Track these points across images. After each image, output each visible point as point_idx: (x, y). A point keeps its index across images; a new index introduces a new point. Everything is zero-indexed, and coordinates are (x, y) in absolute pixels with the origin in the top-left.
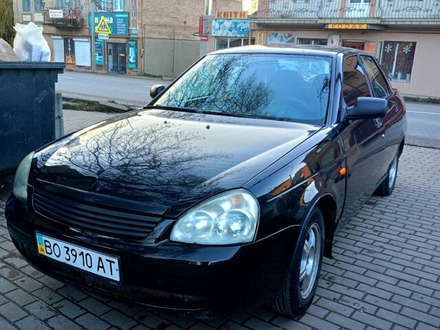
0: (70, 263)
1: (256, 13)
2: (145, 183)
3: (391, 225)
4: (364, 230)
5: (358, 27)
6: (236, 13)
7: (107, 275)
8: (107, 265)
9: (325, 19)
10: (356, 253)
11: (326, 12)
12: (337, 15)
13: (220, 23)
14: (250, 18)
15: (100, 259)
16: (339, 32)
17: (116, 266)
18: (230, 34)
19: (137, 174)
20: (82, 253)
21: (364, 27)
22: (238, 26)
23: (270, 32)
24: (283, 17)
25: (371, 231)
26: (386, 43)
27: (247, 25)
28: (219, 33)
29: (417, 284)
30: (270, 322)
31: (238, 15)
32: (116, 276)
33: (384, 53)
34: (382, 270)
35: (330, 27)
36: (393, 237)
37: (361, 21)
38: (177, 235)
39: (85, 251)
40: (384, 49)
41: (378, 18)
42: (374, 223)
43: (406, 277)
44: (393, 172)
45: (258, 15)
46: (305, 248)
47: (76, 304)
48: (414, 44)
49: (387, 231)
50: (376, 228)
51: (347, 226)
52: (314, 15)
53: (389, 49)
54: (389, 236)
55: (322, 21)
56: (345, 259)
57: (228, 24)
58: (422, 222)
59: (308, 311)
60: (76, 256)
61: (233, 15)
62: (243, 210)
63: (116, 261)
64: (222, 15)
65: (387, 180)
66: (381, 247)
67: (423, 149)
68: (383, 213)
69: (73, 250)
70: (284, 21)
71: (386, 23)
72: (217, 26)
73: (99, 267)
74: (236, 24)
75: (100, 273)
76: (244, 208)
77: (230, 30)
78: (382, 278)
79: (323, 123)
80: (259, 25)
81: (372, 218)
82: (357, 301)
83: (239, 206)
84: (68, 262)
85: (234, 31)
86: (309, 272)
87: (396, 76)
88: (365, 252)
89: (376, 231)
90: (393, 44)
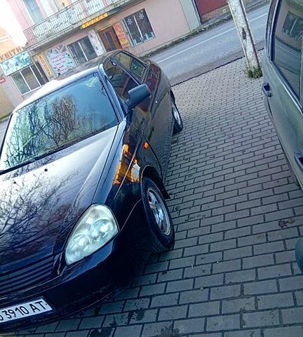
0: (13, 318)
1: (27, 43)
2: (33, 234)
3: (193, 150)
4: (179, 163)
5: (102, 18)
6: (13, 51)
7: (43, 311)
8: (38, 306)
9: (77, 23)
10: (183, 182)
11: (75, 19)
12: (83, 16)
13: (7, 64)
14: (25, 49)
15: (31, 305)
16: (92, 26)
17: (44, 303)
18: (19, 68)
19: (24, 230)
20: (17, 309)
21: (106, 15)
22: (21, 59)
23: (46, 52)
24: (48, 36)
25: (184, 161)
26: (126, 19)
27: (27, 55)
28: (10, 72)
29: (225, 180)
30: (158, 262)
31: (16, 51)
32: (49, 308)
33: (129, 26)
34: (201, 184)
35: (84, 27)
36: (198, 157)
37: (102, 13)
38: (70, 259)
39: (18, 307)
40: (127, 23)
41: (111, 5)
42: (183, 155)
43: (217, 180)
44: (176, 114)
45: (30, 44)
46: (151, 207)
47: (34, 334)
48: (144, 10)
49: (192, 155)
50: (186, 157)
51: (169, 166)
52: (68, 25)
53: (130, 21)
54: (195, 158)
55: (76, 26)
56: (178, 190)
57: (12, 61)
58: (209, 136)
59: (175, 239)
60: (13, 312)
61: (12, 53)
62: (102, 217)
63: (42, 300)
64: (4, 57)
65: (176, 122)
66: (194, 168)
67: (186, 83)
68: (185, 144)
69: (9, 311)
70: (50, 39)
71: (118, 5)
72: (6, 67)
73: (33, 310)
74: (18, 58)
75: (37, 312)
76: (101, 216)
77: (17, 65)
78: (204, 189)
79: (117, 122)
80: (35, 50)
81: (180, 152)
82: (198, 214)
83: (97, 216)
84: (11, 319)
85: (20, 64)
86: (162, 218)
87: (145, 38)
88: (187, 178)
89: (187, 159)
90: (131, 17)
